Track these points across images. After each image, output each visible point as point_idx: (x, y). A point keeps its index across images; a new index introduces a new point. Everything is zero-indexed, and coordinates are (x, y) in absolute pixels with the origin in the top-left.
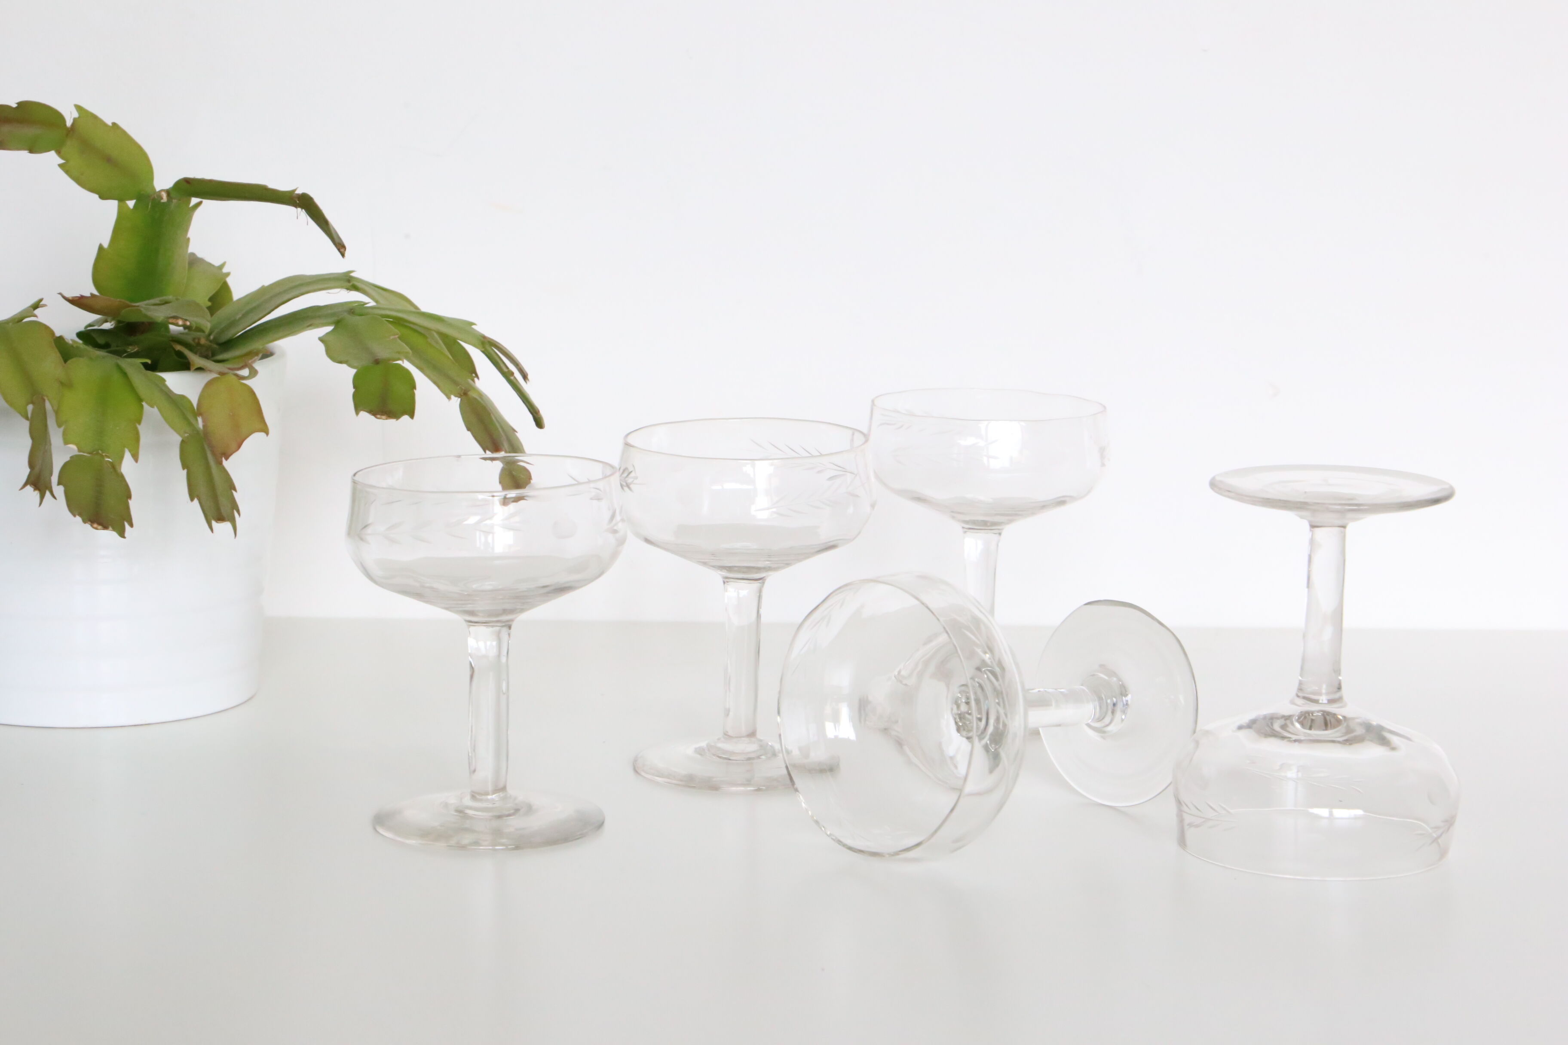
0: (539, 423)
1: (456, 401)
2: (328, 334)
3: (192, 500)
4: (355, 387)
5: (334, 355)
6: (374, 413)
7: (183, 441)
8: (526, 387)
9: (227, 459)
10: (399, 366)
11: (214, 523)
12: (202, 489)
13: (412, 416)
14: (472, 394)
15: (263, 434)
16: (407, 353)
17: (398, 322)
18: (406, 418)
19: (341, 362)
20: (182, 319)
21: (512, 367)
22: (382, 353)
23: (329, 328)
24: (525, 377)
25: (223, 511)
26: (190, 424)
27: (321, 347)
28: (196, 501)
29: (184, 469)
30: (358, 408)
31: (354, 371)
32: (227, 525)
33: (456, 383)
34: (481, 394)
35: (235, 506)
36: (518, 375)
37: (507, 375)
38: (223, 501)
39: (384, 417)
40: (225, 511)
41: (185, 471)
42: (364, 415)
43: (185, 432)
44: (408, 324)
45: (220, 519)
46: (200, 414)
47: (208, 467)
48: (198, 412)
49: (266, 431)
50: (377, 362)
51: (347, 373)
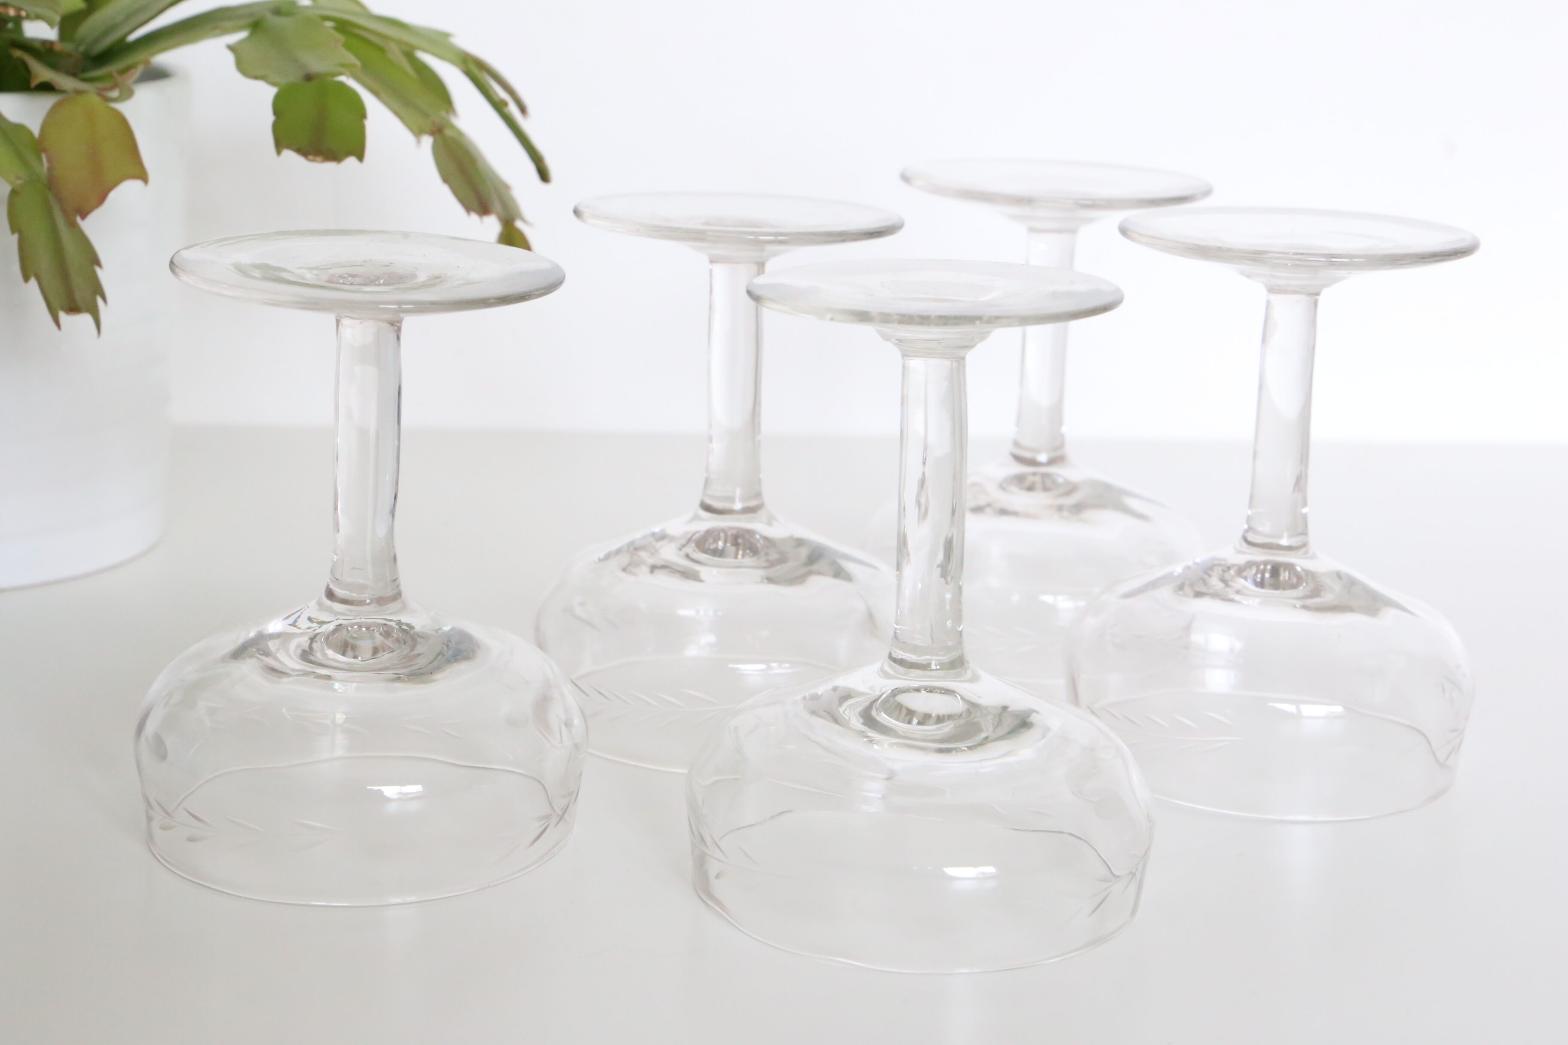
0: (544, 175)
1: (427, 141)
2: (241, 42)
3: (26, 279)
4: (276, 112)
5: (246, 67)
6: (304, 152)
7: (14, 193)
8: (526, 125)
9: (83, 217)
10: (342, 85)
11: (62, 316)
12: (44, 261)
13: (360, 157)
14: (448, 132)
15: (137, 184)
16: (354, 66)
17: (343, 26)
18: (351, 161)
19: (256, 78)
20: (14, 7)
21: (502, 94)
22: (317, 66)
23: (242, 35)
24: (523, 109)
25: (78, 296)
26: (25, 164)
27: (230, 58)
28: (33, 282)
29: (13, 232)
30: (280, 144)
31: (272, 91)
32: (85, 320)
33: (426, 115)
34: (460, 133)
35: (98, 290)
36: (513, 109)
37: (499, 106)
38: (78, 282)
39: (319, 159)
40: (80, 295)
41: (16, 237)
42: (289, 155)
43: (18, 178)
44: (357, 31)
45: (73, 309)
46: (44, 150)
47: (54, 231)
48: (39, 146)
49: (143, 176)
50: (309, 78)
51: (265, 93)
